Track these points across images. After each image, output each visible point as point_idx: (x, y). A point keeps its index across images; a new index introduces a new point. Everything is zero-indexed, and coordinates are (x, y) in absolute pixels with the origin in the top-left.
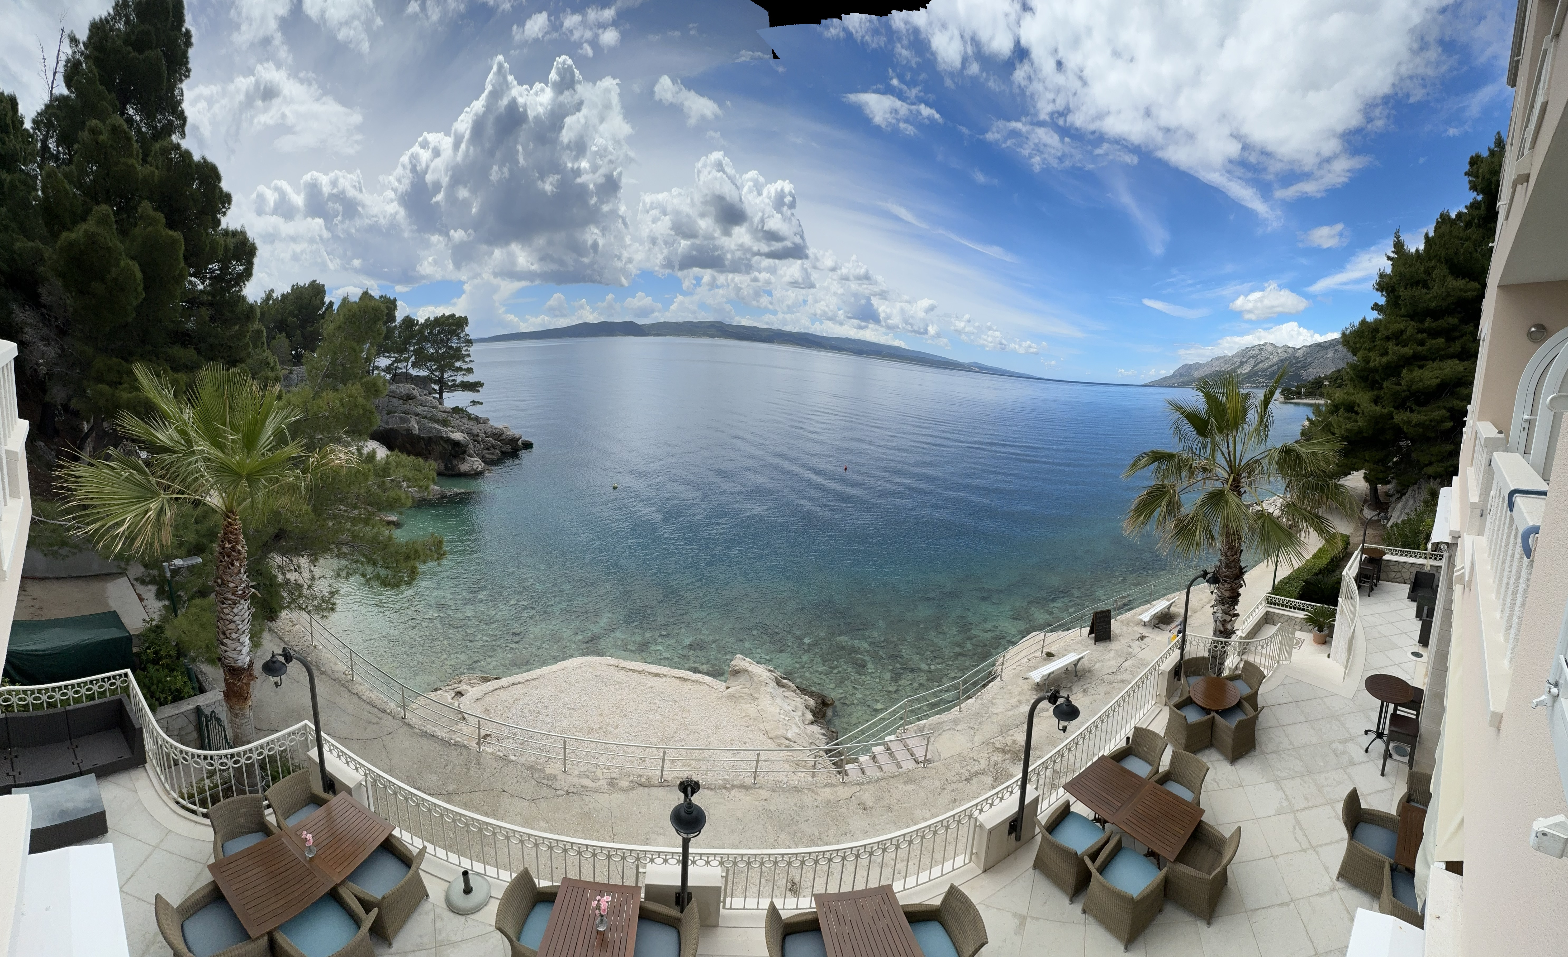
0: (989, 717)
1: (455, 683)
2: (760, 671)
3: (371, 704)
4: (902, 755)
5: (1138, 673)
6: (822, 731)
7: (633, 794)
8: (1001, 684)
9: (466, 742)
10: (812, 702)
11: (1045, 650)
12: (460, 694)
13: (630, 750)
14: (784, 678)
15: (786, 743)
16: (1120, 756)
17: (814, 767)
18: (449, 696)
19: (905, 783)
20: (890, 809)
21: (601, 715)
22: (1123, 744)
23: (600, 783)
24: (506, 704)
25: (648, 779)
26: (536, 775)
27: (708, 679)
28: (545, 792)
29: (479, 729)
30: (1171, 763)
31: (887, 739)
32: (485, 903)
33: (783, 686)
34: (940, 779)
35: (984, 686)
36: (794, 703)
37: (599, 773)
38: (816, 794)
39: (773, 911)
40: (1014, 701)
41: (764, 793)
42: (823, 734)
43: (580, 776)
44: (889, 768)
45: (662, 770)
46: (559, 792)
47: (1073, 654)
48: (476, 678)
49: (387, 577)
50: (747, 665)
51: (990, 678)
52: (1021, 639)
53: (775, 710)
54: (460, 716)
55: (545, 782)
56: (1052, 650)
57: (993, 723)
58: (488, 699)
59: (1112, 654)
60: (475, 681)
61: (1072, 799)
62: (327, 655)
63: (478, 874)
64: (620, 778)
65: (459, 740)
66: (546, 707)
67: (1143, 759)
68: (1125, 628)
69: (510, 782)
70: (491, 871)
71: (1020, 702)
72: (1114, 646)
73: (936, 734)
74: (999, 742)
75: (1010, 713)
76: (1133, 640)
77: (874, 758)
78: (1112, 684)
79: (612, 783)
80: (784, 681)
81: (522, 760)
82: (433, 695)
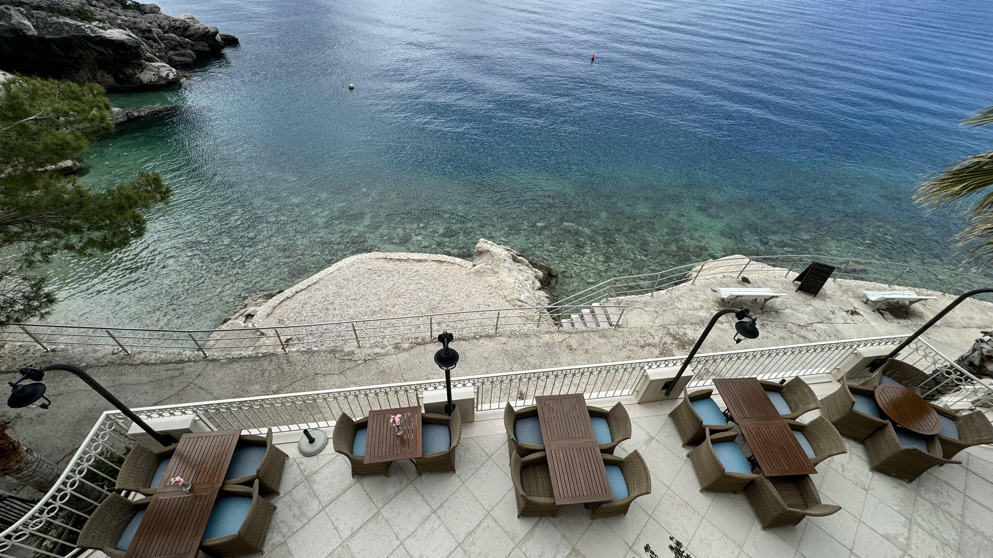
0: (673, 309)
1: (241, 309)
2: (500, 251)
3: (163, 362)
4: (601, 318)
5: (825, 340)
6: (547, 295)
7: (414, 352)
8: (692, 287)
9: (272, 351)
10: (540, 274)
11: (744, 275)
12: (249, 316)
13: (407, 321)
14: (520, 256)
15: (519, 304)
16: (769, 387)
17: (539, 320)
18: (241, 322)
19: (600, 337)
20: (587, 352)
21: (379, 299)
22: (778, 381)
23: (388, 348)
24: (296, 310)
25: (423, 339)
26: (338, 355)
27: (458, 260)
28: (348, 365)
29: (279, 337)
30: (812, 422)
31: (594, 305)
32: (326, 444)
33: (518, 262)
34: (623, 340)
35: (676, 284)
36: (526, 274)
37: (385, 342)
38: (540, 338)
39: (509, 408)
40: (697, 305)
41: (503, 340)
42: (547, 297)
43: (371, 347)
44: (591, 325)
45: (431, 331)
46: (358, 362)
47: (769, 289)
48: (260, 297)
49: (105, 238)
50: (489, 246)
51: (683, 279)
52: (724, 256)
53: (511, 280)
54: (258, 333)
55: (347, 358)
56: (750, 277)
57: (674, 314)
58: (278, 311)
59: (809, 309)
60: (260, 300)
61: (715, 391)
62: (76, 350)
63: (315, 429)
64: (403, 342)
65: (265, 351)
66: (332, 303)
67: (787, 403)
68: (839, 293)
69: (319, 366)
70: (323, 424)
71: (702, 307)
72: (817, 303)
73: (629, 309)
74: (673, 329)
75: (690, 312)
76: (841, 308)
77: (582, 317)
78: (792, 333)
79: (397, 347)
80: (519, 258)
81: (324, 348)
82: (224, 327)
